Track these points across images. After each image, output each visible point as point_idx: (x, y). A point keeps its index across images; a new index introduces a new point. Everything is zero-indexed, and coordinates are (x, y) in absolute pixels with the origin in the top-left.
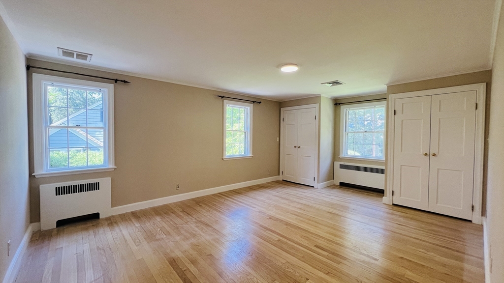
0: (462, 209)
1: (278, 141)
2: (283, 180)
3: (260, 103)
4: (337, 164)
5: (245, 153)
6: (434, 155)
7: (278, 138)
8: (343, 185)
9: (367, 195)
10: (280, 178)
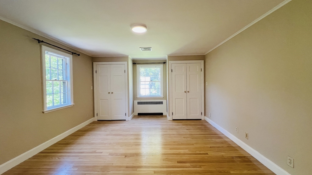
0: (198, 115)
1: (92, 89)
2: (98, 120)
3: (79, 55)
4: (136, 102)
5: (64, 103)
6: (188, 92)
7: (92, 87)
8: (140, 115)
9: (156, 117)
10: (96, 119)
